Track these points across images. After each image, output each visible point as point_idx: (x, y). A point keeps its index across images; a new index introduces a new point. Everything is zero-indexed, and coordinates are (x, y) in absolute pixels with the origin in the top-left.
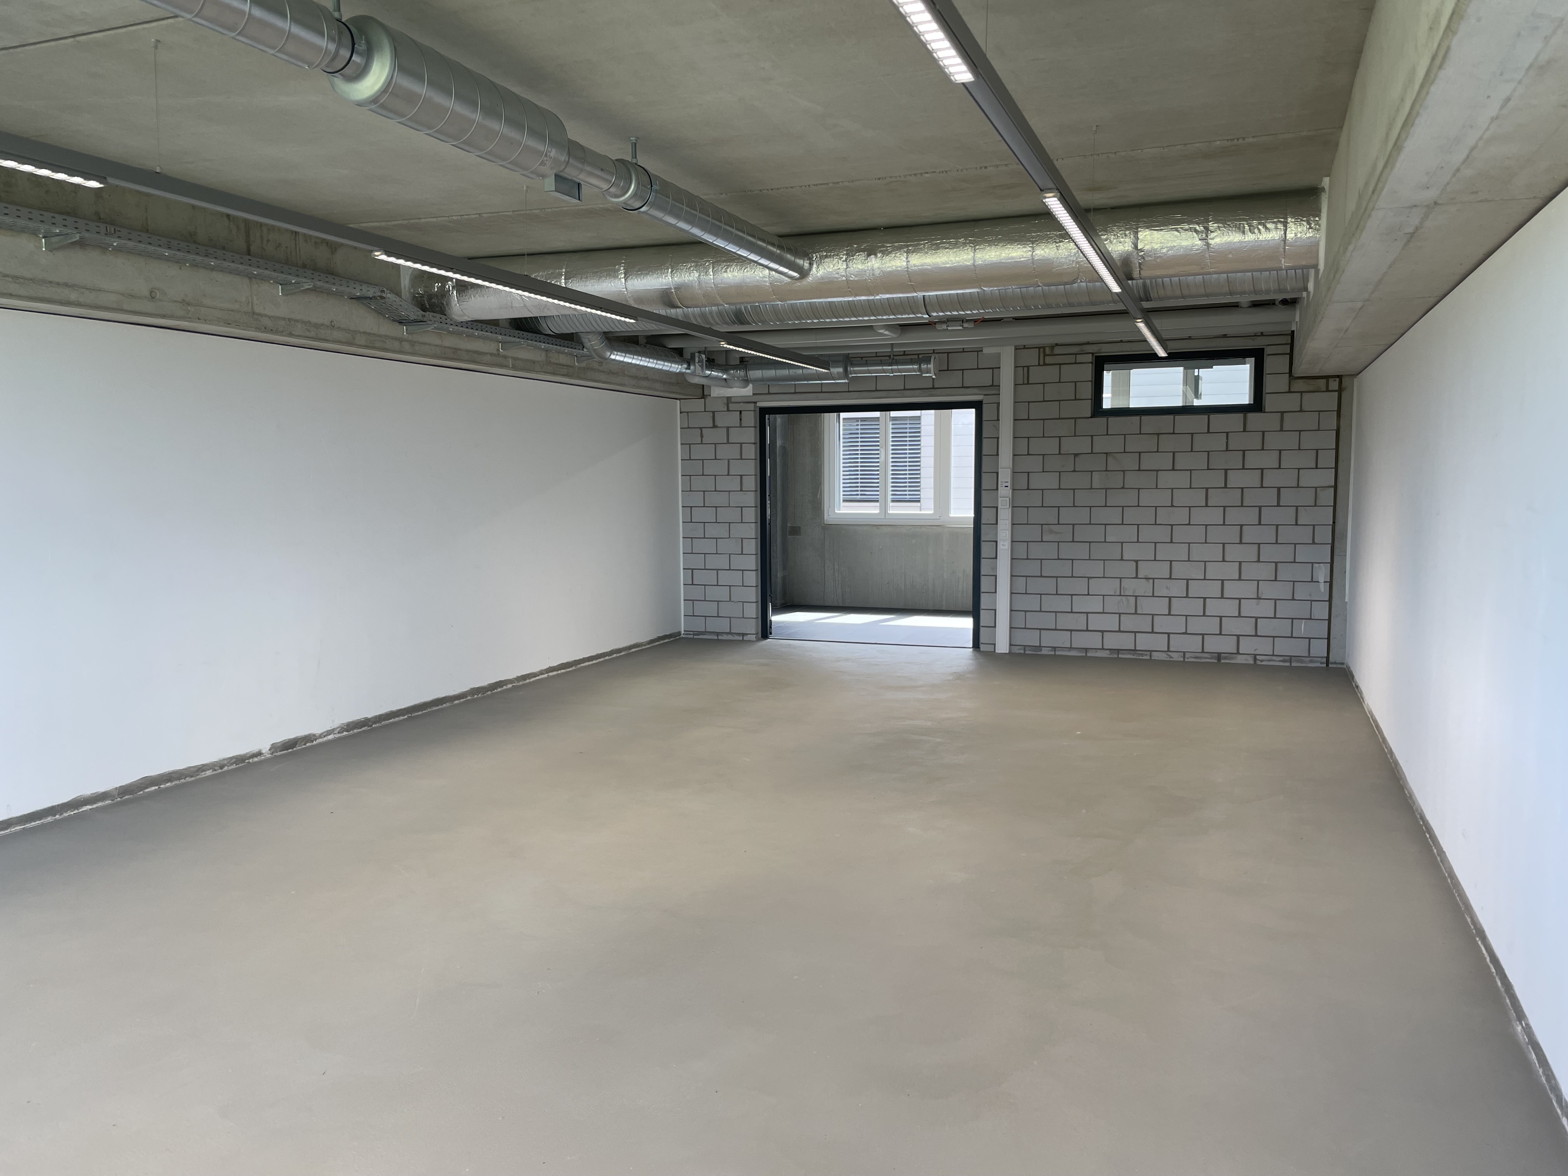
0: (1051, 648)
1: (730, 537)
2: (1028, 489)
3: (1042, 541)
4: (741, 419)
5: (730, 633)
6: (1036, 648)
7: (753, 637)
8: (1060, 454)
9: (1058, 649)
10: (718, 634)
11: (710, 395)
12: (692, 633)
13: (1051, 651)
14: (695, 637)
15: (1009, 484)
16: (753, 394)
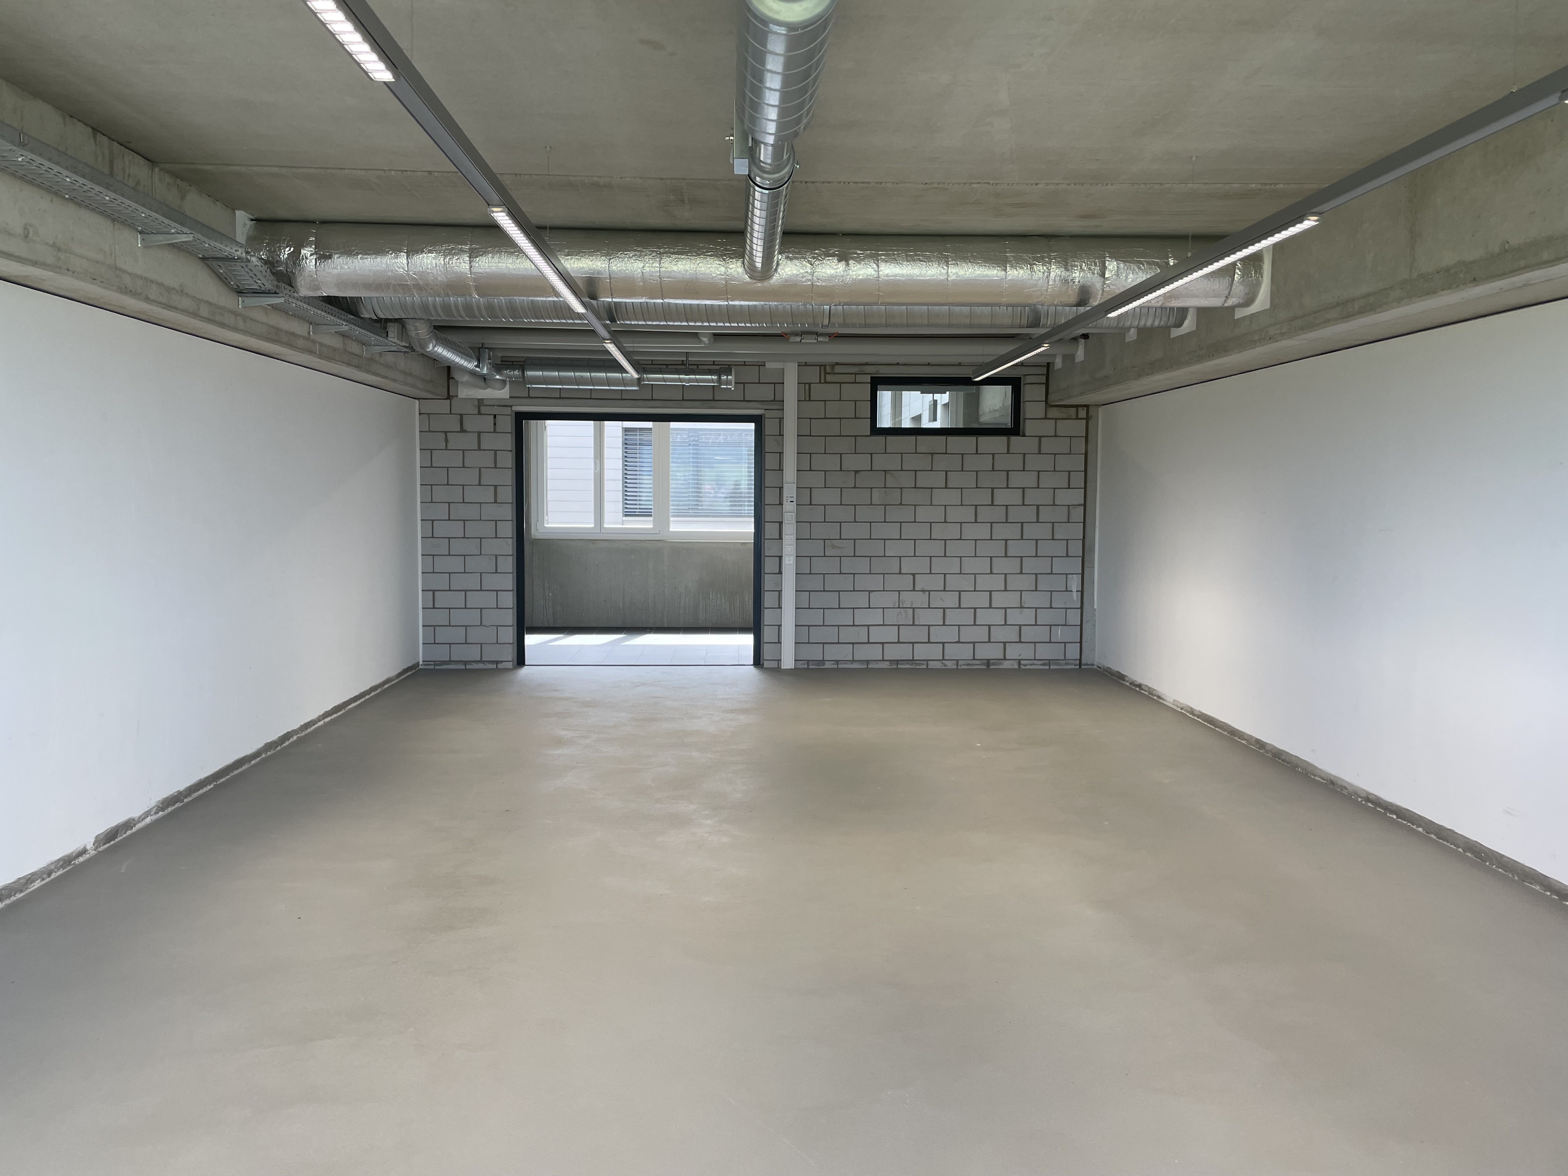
0: (833, 662)
1: (481, 554)
2: (811, 504)
3: (825, 556)
4: (495, 424)
5: (481, 661)
6: (820, 662)
7: (510, 665)
8: (841, 470)
9: (841, 662)
10: (465, 663)
11: (457, 396)
12: (433, 663)
13: (833, 664)
14: (436, 667)
15: (794, 499)
16: (510, 397)
